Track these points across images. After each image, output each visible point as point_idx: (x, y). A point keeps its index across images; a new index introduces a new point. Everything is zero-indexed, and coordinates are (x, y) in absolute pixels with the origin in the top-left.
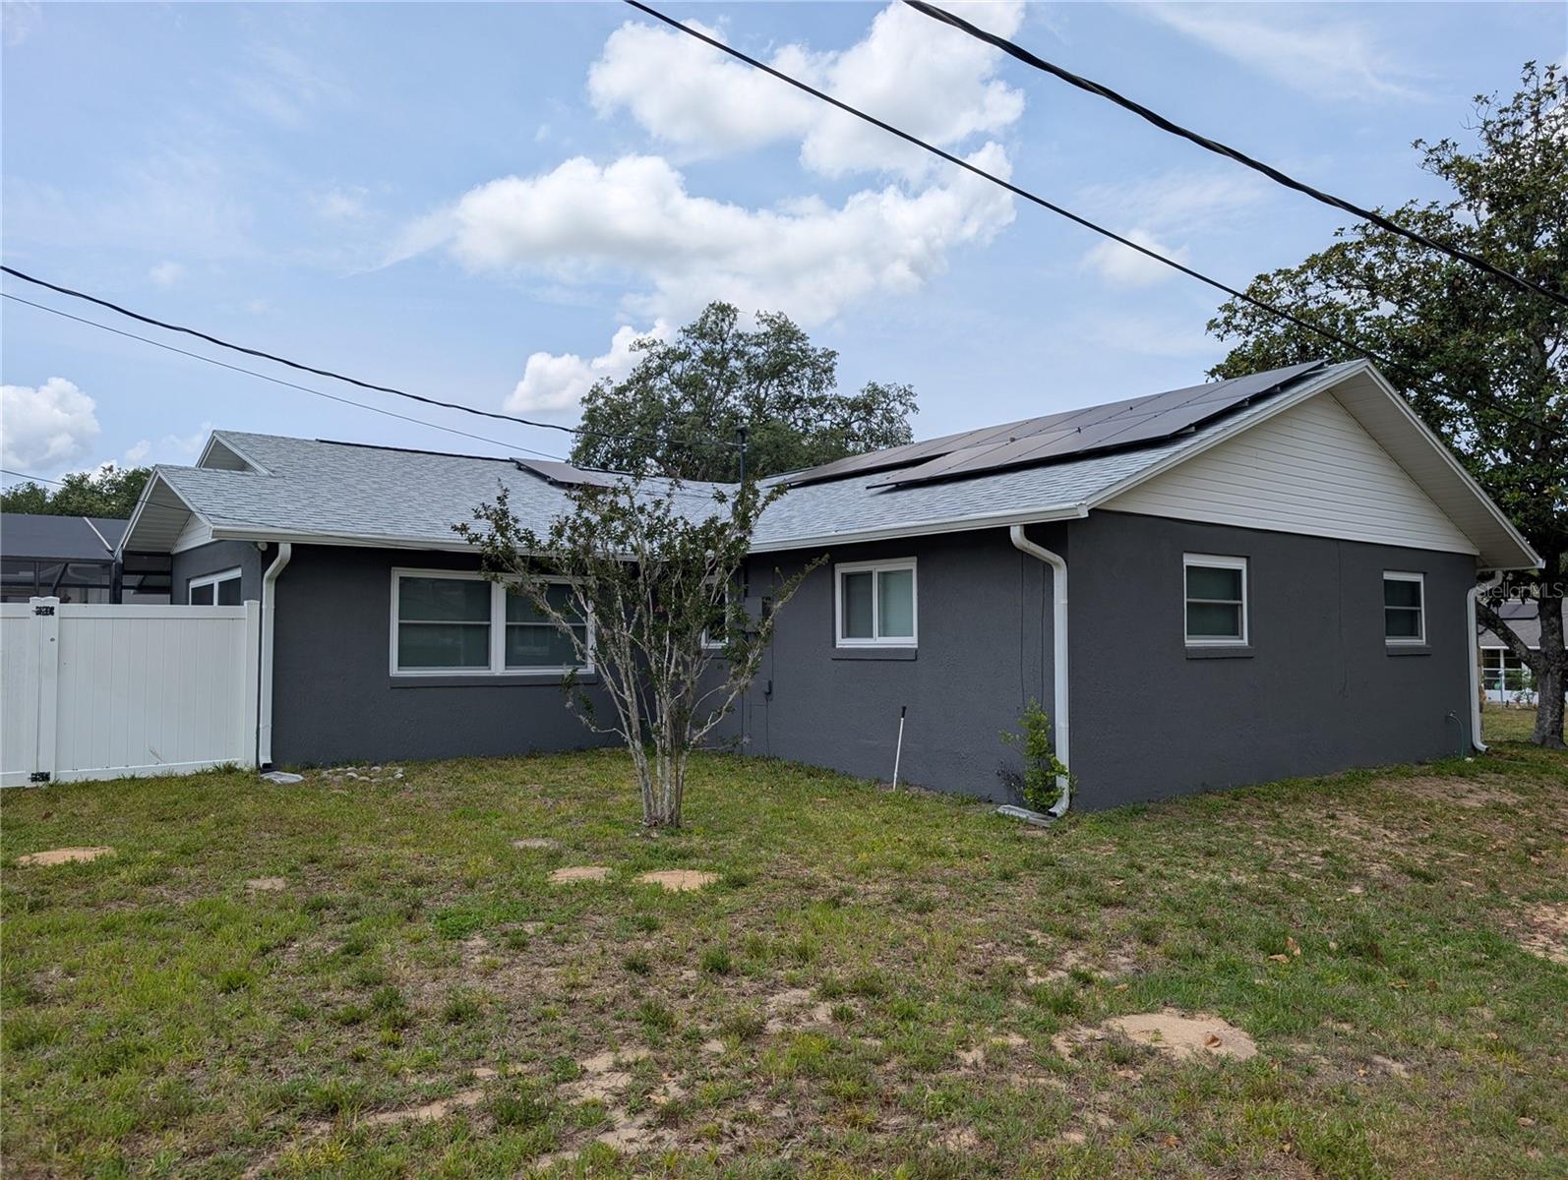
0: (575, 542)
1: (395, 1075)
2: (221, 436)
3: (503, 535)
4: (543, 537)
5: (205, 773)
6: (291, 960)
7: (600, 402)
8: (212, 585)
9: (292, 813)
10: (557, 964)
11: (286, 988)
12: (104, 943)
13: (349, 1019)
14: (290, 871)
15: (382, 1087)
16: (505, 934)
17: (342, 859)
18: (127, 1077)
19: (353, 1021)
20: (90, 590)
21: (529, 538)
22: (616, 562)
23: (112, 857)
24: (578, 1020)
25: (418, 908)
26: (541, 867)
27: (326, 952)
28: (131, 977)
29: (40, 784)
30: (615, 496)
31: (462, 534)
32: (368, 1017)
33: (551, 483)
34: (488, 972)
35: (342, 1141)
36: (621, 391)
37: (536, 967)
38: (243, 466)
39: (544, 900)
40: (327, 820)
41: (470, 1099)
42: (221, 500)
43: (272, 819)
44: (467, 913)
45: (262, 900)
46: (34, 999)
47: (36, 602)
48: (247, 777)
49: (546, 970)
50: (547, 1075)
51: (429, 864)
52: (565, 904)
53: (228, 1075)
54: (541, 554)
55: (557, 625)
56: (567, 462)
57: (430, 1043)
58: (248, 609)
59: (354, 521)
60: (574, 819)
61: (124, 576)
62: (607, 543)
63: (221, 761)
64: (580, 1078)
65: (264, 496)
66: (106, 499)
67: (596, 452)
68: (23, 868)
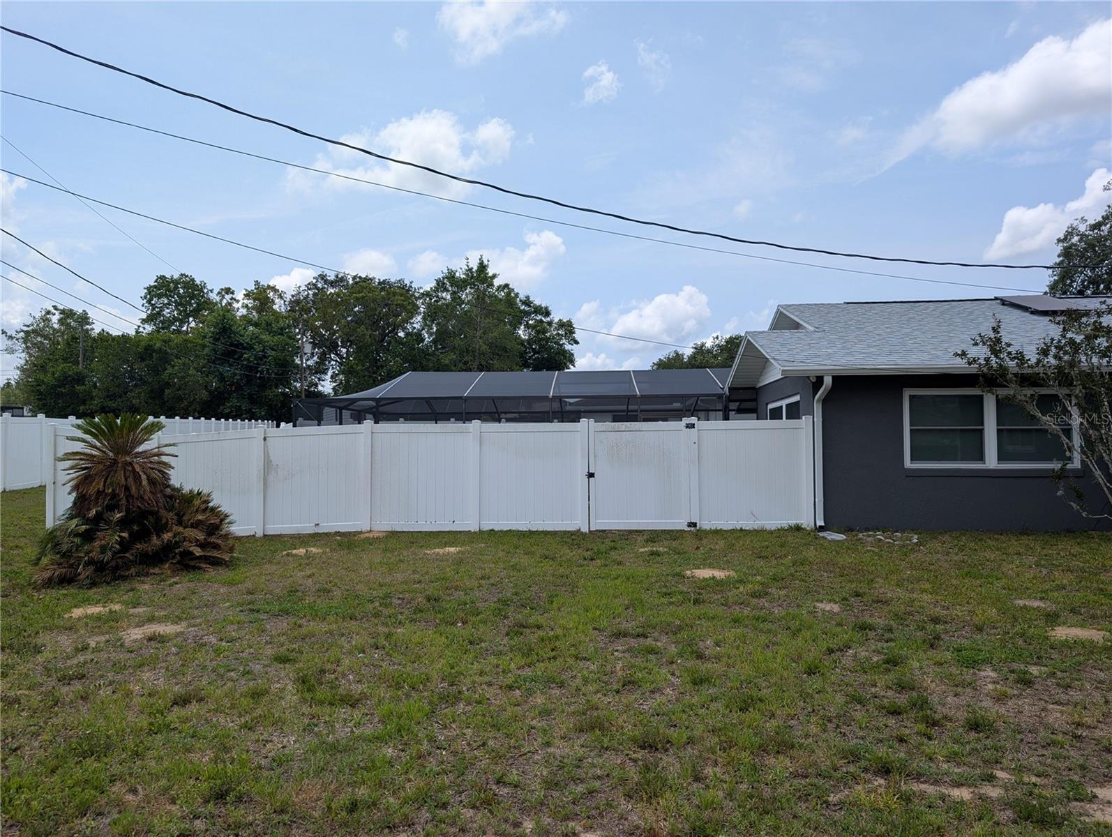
0: (1060, 359)
1: (930, 759)
2: (784, 309)
3: (996, 356)
4: (1032, 355)
5: (782, 529)
6: (847, 659)
7: (1075, 239)
8: (782, 407)
9: (840, 561)
10: (1062, 703)
11: (847, 680)
12: (734, 630)
13: (892, 710)
14: (842, 600)
15: (921, 764)
16: (1013, 671)
17: (878, 597)
18: (752, 715)
19: (895, 712)
20: (710, 413)
21: (1020, 357)
22: (1101, 373)
23: (734, 577)
24: (1086, 752)
25: (938, 640)
26: (1041, 623)
27: (872, 660)
28: (750, 653)
29: (693, 529)
30: (1099, 316)
31: (962, 359)
32: (906, 712)
33: (1032, 313)
34: (1000, 698)
35: (894, 795)
36: (1097, 226)
37: (1043, 702)
38: (797, 326)
39: (1046, 650)
40: (865, 568)
41: (994, 792)
42: (785, 350)
43: (828, 563)
44: (979, 650)
45: (826, 617)
46: (700, 656)
47: (686, 420)
48: (809, 534)
49: (1051, 706)
50: (1059, 791)
51: (943, 608)
52: (1066, 656)
53: (814, 729)
54: (1030, 371)
55: (1046, 427)
56: (1045, 293)
57: (956, 742)
58: (805, 421)
59: (874, 357)
60: (1069, 588)
61: (730, 403)
62: (1091, 358)
63: (793, 522)
64: (1090, 801)
65: (812, 345)
66: (715, 357)
67: (1073, 282)
68: (688, 578)
